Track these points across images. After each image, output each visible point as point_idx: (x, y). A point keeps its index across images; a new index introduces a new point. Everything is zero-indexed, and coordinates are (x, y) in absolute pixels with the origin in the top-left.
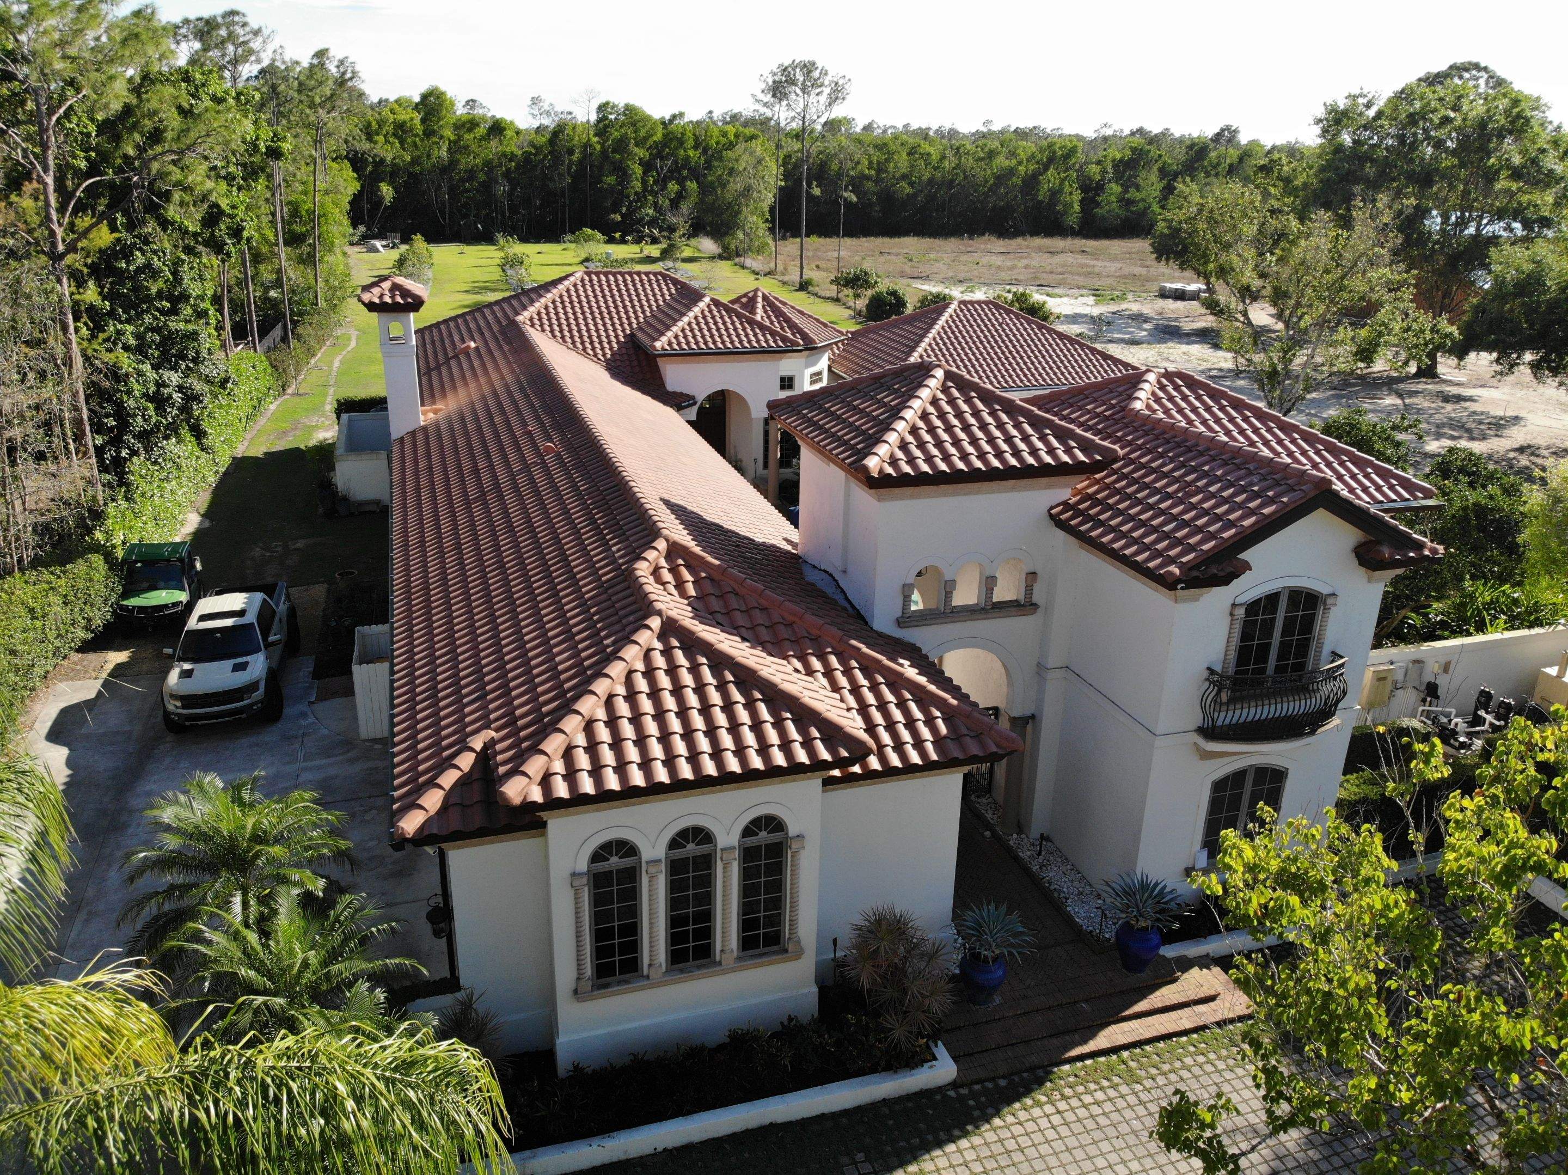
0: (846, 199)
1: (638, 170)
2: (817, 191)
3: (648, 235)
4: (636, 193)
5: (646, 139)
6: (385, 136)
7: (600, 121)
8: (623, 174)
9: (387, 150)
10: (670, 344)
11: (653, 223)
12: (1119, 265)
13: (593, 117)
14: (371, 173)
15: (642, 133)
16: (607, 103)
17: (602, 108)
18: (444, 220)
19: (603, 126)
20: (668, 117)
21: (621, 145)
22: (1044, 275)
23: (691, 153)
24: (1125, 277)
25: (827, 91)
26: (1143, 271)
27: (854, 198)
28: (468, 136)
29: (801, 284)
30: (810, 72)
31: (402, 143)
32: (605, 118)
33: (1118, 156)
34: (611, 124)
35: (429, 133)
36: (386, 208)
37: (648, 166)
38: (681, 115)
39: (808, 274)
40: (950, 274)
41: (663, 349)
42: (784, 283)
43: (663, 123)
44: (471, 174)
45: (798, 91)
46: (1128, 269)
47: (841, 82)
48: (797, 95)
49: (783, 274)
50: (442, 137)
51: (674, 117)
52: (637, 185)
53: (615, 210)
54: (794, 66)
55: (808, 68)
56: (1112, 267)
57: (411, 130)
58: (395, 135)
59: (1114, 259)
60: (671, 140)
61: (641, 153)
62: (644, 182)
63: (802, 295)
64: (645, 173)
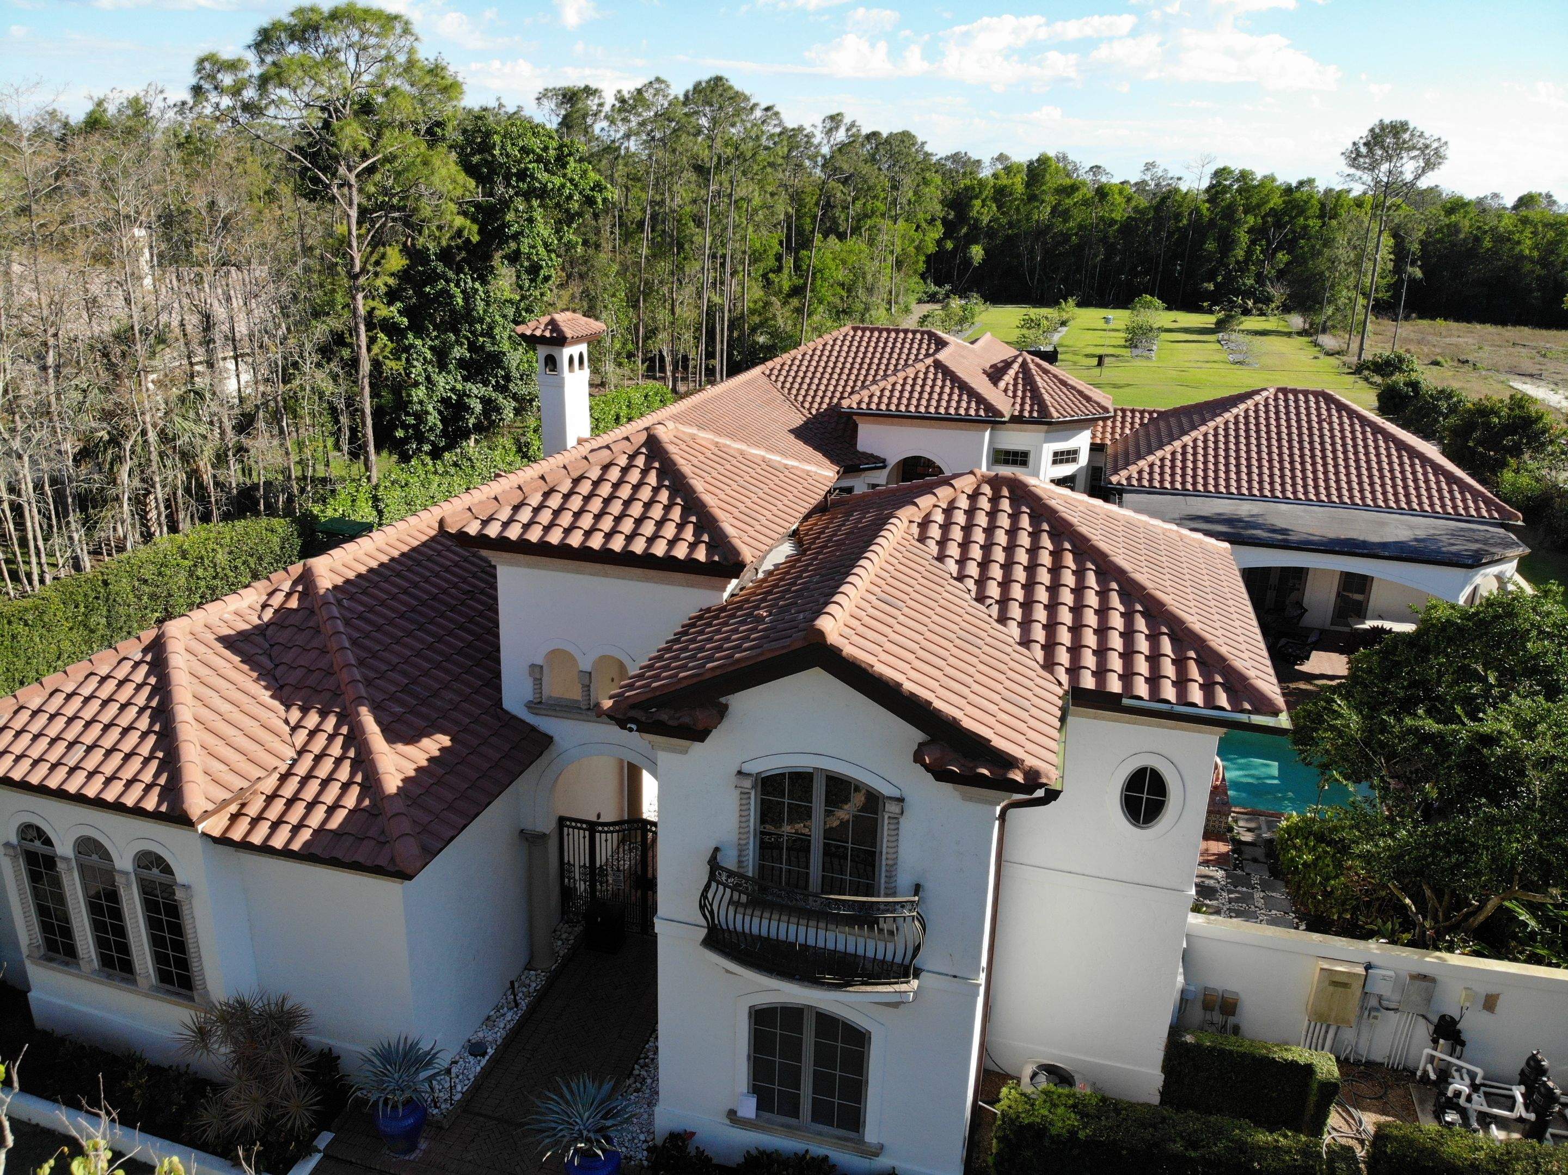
0: (1410, 275)
1: (1244, 238)
3: (1240, 306)
4: (1238, 262)
5: (1259, 206)
6: (983, 201)
7: (1213, 187)
8: (1227, 243)
9: (984, 212)
10: (861, 402)
11: (1247, 294)
13: (1205, 184)
14: (966, 235)
15: (1254, 201)
16: (1224, 169)
17: (1219, 174)
18: (1032, 279)
19: (1215, 192)
20: (1294, 185)
21: (1229, 213)
23: (1311, 222)
27: (1419, 274)
28: (1069, 202)
29: (1358, 367)
30: (1400, 133)
31: (999, 208)
32: (1219, 183)
34: (1224, 190)
35: (1032, 198)
36: (976, 268)
37: (1257, 233)
38: (1310, 181)
41: (851, 407)
42: (1344, 364)
43: (1288, 189)
44: (1066, 237)
47: (1435, 146)
50: (1043, 201)
51: (1301, 184)
52: (1240, 254)
53: (1211, 277)
54: (1383, 126)
55: (1398, 128)
57: (1011, 194)
58: (995, 199)
60: (1293, 208)
61: (1251, 220)
62: (1249, 252)
64: (1253, 242)
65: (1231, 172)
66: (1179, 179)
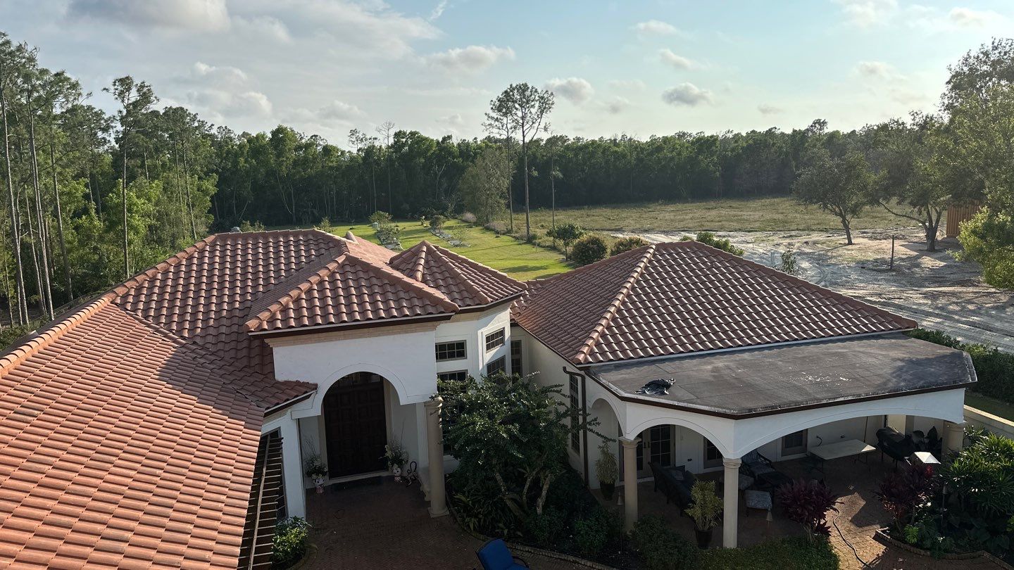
0: (554, 177)
1: (421, 172)
2: (535, 174)
3: (429, 213)
4: (420, 187)
5: (425, 152)
7: (395, 143)
8: (411, 176)
10: (272, 320)
12: (761, 214)
13: (391, 141)
15: (423, 148)
16: (400, 132)
17: (398, 135)
18: (291, 211)
19: (397, 146)
20: (440, 140)
21: (409, 157)
22: (708, 224)
23: (456, 160)
24: (768, 221)
25: (537, 104)
26: (781, 217)
27: (561, 176)
29: (529, 239)
30: (524, 91)
31: (259, 163)
32: (398, 141)
33: (745, 145)
34: (404, 145)
35: (279, 155)
36: (249, 204)
37: (428, 169)
38: (450, 137)
39: (533, 230)
40: (638, 226)
41: (260, 328)
42: (516, 238)
43: (438, 142)
44: (308, 180)
45: (517, 106)
46: (768, 216)
47: (546, 96)
48: (517, 109)
49: (516, 232)
50: (288, 158)
51: (444, 139)
52: (421, 182)
54: (512, 89)
55: (523, 89)
56: (757, 215)
57: (265, 154)
58: (254, 158)
59: (755, 210)
60: (445, 153)
61: (423, 161)
62: (426, 181)
63: (528, 246)
64: (426, 174)
65: (405, 133)
66: (376, 139)
